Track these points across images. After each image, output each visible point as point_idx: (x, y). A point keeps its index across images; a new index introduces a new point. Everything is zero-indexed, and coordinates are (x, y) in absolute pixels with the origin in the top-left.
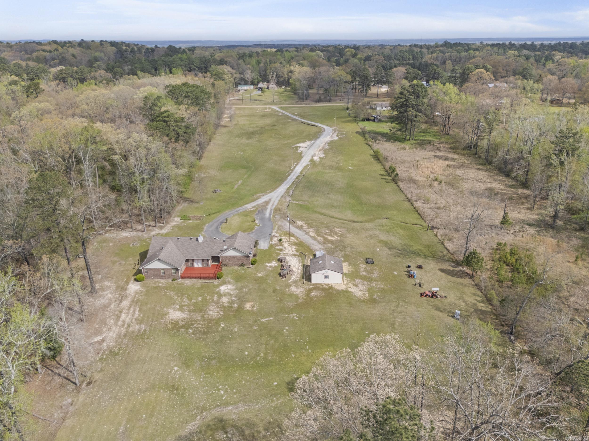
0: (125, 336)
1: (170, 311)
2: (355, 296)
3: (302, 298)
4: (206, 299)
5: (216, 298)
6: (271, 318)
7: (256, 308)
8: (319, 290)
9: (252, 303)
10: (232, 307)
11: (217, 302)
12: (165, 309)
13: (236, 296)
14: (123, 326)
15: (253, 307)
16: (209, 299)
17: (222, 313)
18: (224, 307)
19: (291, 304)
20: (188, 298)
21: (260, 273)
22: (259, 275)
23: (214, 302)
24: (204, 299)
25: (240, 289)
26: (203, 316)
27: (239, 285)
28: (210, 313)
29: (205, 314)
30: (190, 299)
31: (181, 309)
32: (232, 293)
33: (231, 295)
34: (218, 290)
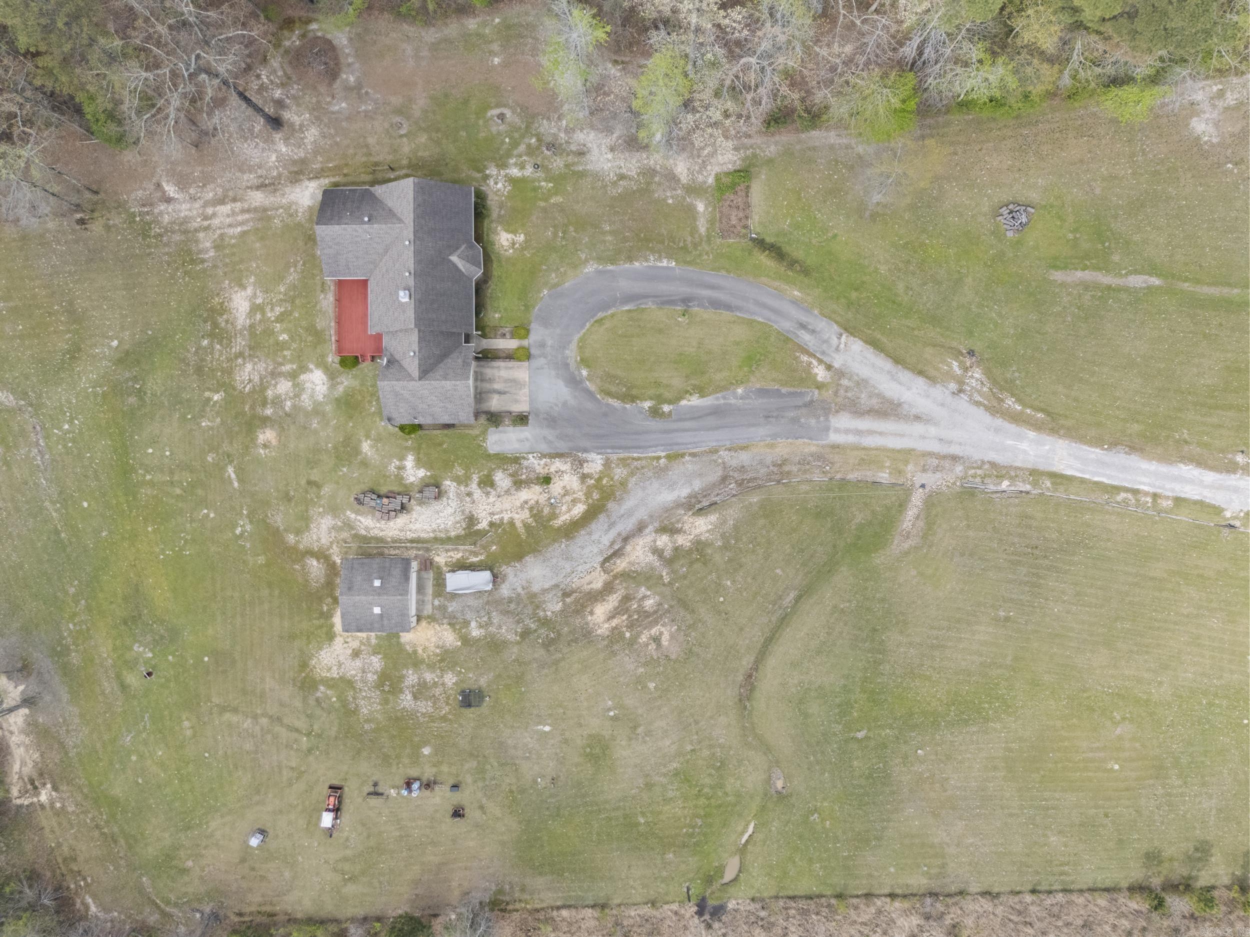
0: (186, 232)
1: (249, 291)
2: (321, 649)
3: (298, 542)
4: (282, 350)
5: (288, 367)
6: (236, 484)
7: (262, 451)
8: (327, 575)
9: (274, 442)
10: (264, 404)
11: (274, 374)
12: (252, 279)
13: (294, 406)
14: (206, 218)
15: (265, 446)
16: (284, 357)
17: (247, 389)
18: (263, 388)
19: (278, 520)
20: (282, 314)
21: (371, 446)
22: (366, 447)
23: (275, 368)
24: (282, 346)
25: (317, 410)
26: (241, 354)
27: (328, 408)
28: (249, 366)
29: (244, 358)
30: (280, 319)
31: (255, 309)
32: (304, 397)
33: (297, 396)
34: (311, 366)
